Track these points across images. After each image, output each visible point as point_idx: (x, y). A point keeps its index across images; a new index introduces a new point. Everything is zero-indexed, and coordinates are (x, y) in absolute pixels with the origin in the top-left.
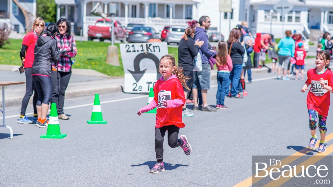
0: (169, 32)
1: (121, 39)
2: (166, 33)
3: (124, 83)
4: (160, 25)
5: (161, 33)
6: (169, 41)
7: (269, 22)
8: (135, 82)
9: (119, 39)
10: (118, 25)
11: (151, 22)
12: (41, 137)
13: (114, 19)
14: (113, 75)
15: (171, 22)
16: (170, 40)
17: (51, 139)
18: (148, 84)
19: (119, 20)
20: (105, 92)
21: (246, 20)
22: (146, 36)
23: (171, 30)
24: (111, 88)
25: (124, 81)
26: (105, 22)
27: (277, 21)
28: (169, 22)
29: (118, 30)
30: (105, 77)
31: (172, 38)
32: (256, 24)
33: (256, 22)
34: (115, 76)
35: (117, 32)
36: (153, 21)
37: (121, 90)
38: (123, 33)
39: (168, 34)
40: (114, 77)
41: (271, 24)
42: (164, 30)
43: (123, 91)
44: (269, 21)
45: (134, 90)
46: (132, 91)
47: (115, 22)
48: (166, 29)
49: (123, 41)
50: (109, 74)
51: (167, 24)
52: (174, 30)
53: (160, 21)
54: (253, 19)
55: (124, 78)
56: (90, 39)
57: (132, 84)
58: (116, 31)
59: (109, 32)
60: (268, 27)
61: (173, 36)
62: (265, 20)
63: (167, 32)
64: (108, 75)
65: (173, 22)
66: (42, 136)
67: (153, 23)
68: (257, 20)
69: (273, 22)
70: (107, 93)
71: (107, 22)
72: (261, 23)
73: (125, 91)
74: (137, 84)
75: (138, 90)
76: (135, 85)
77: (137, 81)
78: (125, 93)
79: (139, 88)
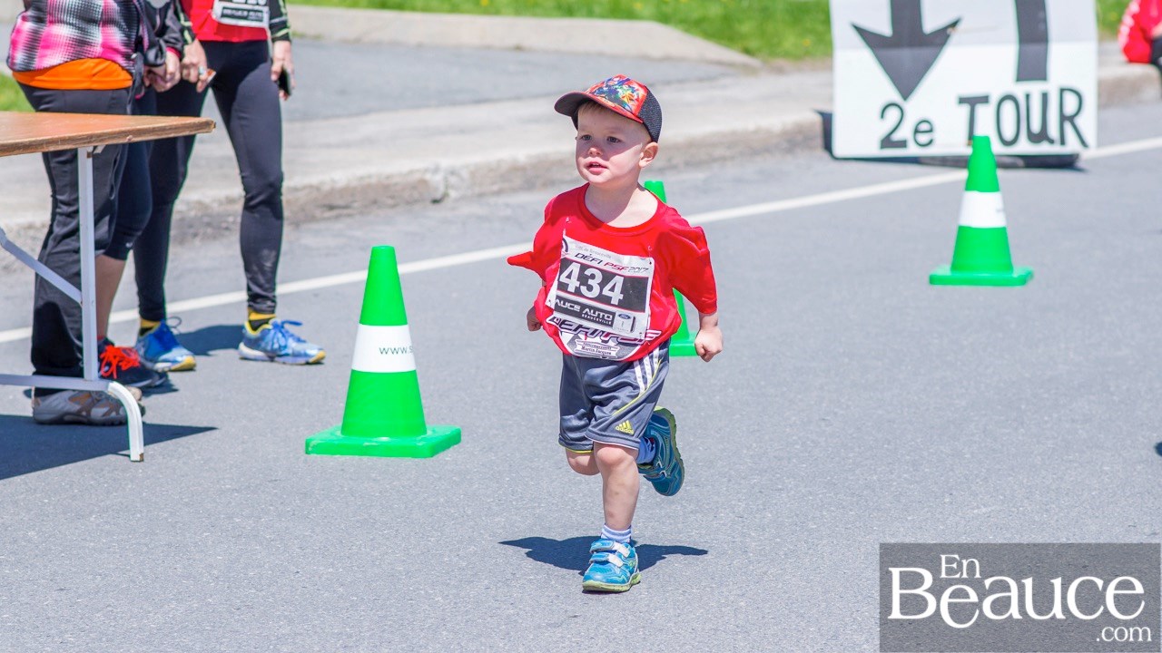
3: (831, 99)
8: (893, 95)
12: (307, 445)
17: (365, 458)
18: (966, 109)
20: (719, 152)
24: (756, 132)
25: (831, 85)
37: (819, 141)
43: (828, 146)
45: (887, 142)
46: (875, 151)
57: (879, 110)
66: (317, 439)
70: (732, 158)
73: (840, 148)
74: (908, 106)
75: (911, 144)
76: (893, 114)
77: (906, 91)
78: (836, 159)
79: (917, 131)
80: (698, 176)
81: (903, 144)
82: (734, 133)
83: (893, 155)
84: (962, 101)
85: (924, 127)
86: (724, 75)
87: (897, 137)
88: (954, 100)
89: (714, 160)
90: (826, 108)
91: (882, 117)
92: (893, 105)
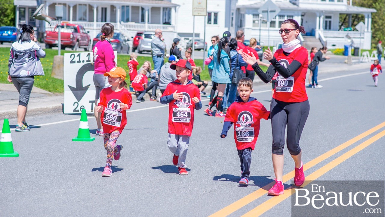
0: (142, 39)
1: (85, 47)
2: (138, 40)
3: (64, 102)
4: (133, 30)
5: (132, 39)
6: (141, 50)
7: (258, 28)
8: (76, 100)
9: (82, 47)
10: (81, 31)
11: (123, 27)
13: (77, 23)
14: (55, 92)
15: (146, 27)
16: (143, 48)
18: (91, 104)
19: (83, 24)
20: (37, 113)
21: (232, 25)
22: (113, 43)
23: (143, 36)
24: (46, 108)
25: (64, 98)
26: (65, 27)
27: (267, 27)
28: (144, 27)
29: (82, 36)
30: (46, 94)
31: (145, 45)
32: (244, 29)
33: (243, 27)
34: (59, 92)
35: (80, 39)
36: (126, 26)
37: (61, 110)
38: (87, 40)
39: (140, 41)
40: (57, 93)
41: (260, 30)
42: (136, 37)
43: (63, 112)
44: (258, 26)
45: (75, 110)
46: (72, 112)
47: (78, 27)
48: (139, 35)
49: (88, 49)
50: (51, 89)
51: (141, 30)
52: (147, 36)
53: (134, 26)
54: (240, 24)
55: (64, 95)
56: (48, 47)
57: (73, 104)
58: (79, 37)
59: (71, 39)
60: (257, 33)
61: (146, 43)
62: (254, 26)
63: (139, 38)
64: (50, 91)
65: (149, 27)
67: (126, 28)
68: (245, 26)
69: (262, 28)
70: (41, 114)
71: (67, 27)
72: (248, 29)
73: (65, 112)
74: (79, 103)
75: (80, 111)
76: (76, 104)
77: (79, 100)
78: (64, 114)
79: (81, 108)
80: (32, 118)
81: (78, 111)
82: (41, 109)
83: (76, 113)
84: (90, 102)
85: (82, 107)
86: (44, 96)
87: (76, 109)
88: (89, 102)
89: (37, 114)
90: (63, 103)
91: (74, 105)
92: (76, 102)
